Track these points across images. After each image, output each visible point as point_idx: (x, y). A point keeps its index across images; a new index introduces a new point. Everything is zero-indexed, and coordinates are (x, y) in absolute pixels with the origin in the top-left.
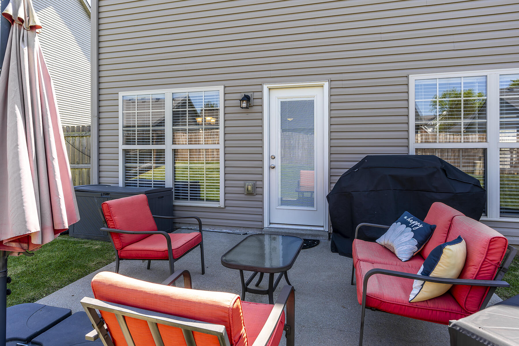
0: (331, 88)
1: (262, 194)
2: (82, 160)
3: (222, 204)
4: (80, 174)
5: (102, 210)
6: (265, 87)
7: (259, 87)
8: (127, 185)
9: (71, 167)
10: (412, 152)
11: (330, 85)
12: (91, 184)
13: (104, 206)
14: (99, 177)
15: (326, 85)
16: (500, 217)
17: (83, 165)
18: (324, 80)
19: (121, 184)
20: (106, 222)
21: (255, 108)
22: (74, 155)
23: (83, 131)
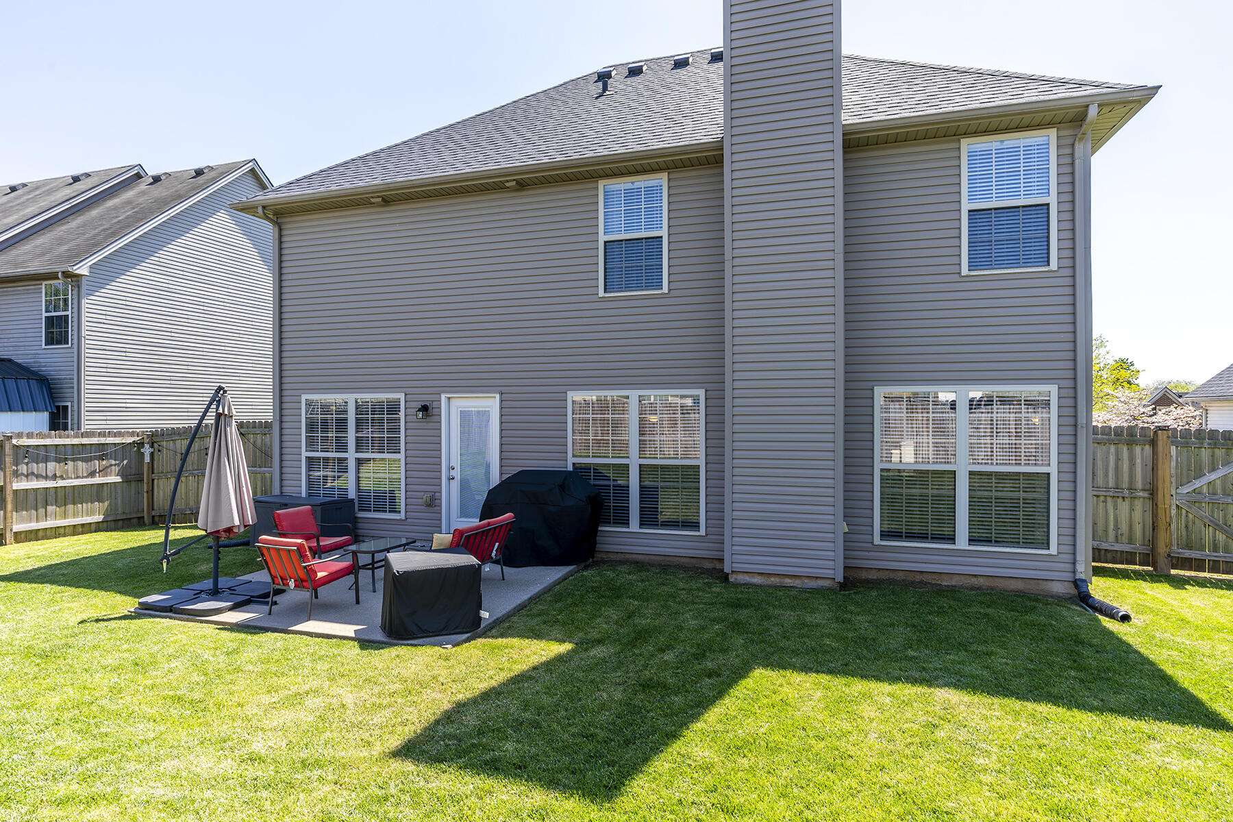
0: (501, 401)
1: (440, 506)
2: (265, 462)
3: (402, 516)
4: (262, 479)
5: (274, 518)
6: (443, 396)
7: (438, 396)
8: (310, 495)
9: (248, 470)
10: (570, 468)
11: (501, 397)
12: (273, 494)
13: (276, 515)
14: (281, 486)
15: (498, 396)
16: (640, 528)
17: (266, 469)
18: (495, 393)
19: (304, 495)
20: (276, 526)
21: (434, 417)
22: (256, 457)
23: (265, 428)
